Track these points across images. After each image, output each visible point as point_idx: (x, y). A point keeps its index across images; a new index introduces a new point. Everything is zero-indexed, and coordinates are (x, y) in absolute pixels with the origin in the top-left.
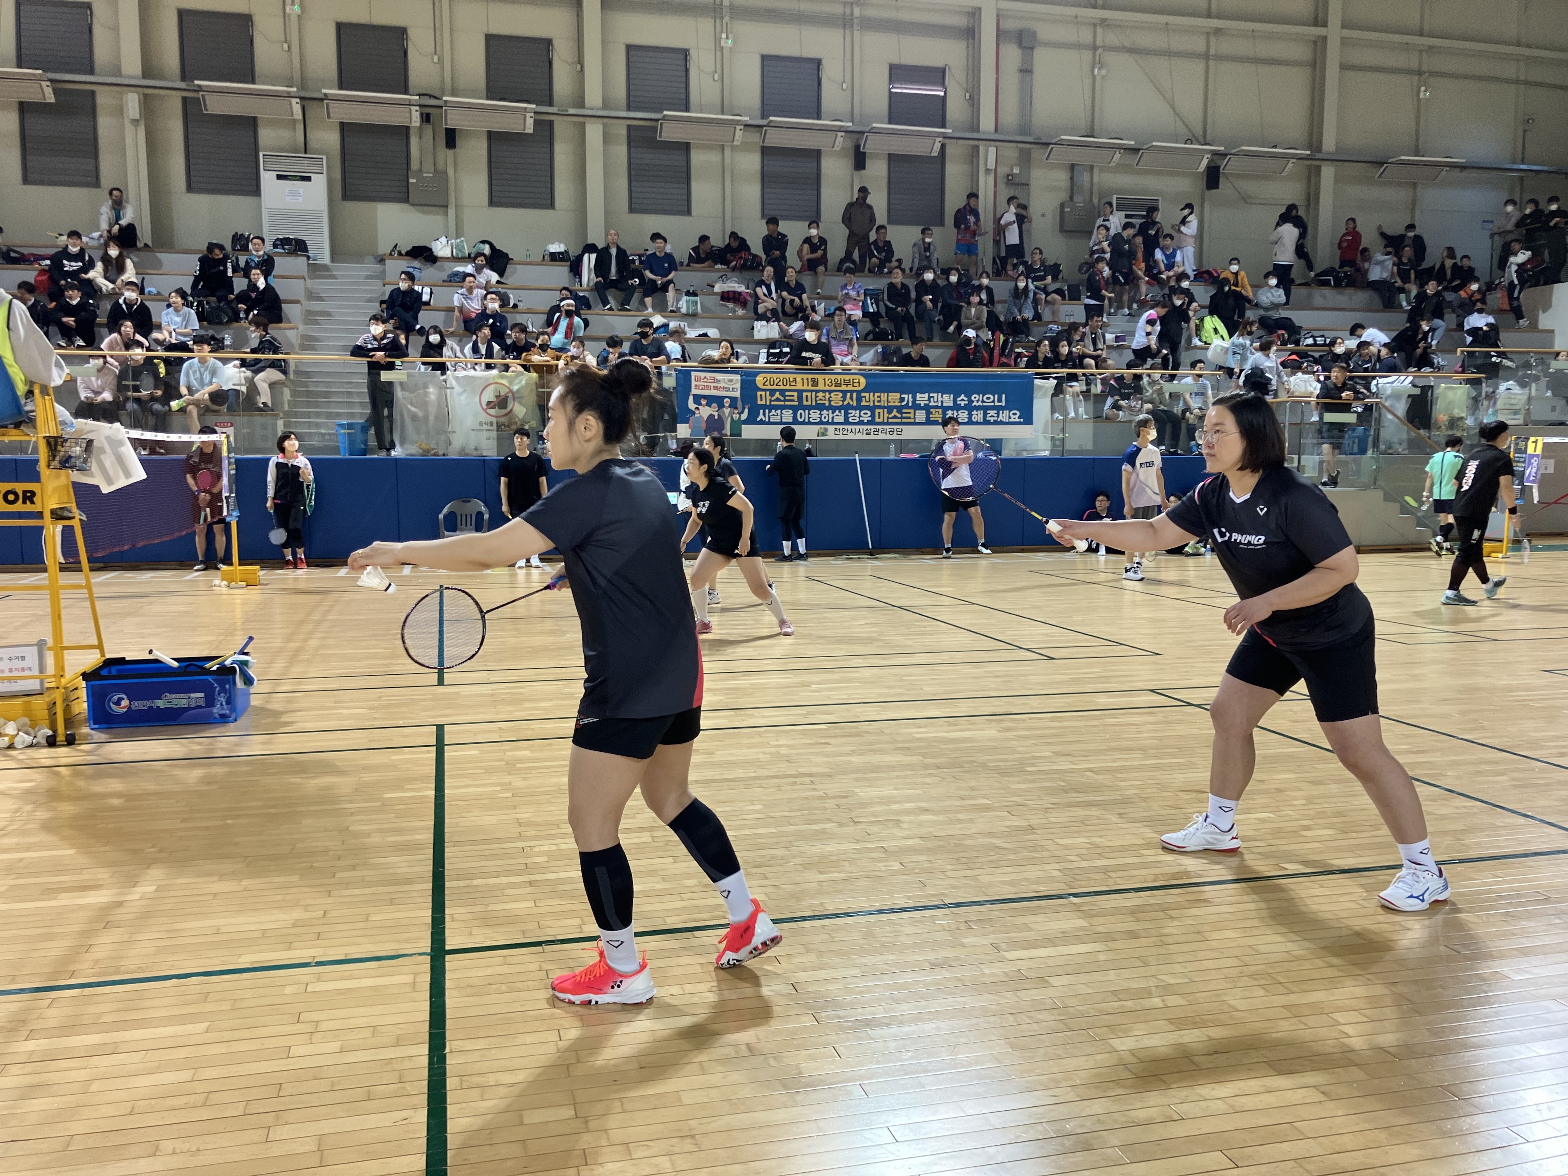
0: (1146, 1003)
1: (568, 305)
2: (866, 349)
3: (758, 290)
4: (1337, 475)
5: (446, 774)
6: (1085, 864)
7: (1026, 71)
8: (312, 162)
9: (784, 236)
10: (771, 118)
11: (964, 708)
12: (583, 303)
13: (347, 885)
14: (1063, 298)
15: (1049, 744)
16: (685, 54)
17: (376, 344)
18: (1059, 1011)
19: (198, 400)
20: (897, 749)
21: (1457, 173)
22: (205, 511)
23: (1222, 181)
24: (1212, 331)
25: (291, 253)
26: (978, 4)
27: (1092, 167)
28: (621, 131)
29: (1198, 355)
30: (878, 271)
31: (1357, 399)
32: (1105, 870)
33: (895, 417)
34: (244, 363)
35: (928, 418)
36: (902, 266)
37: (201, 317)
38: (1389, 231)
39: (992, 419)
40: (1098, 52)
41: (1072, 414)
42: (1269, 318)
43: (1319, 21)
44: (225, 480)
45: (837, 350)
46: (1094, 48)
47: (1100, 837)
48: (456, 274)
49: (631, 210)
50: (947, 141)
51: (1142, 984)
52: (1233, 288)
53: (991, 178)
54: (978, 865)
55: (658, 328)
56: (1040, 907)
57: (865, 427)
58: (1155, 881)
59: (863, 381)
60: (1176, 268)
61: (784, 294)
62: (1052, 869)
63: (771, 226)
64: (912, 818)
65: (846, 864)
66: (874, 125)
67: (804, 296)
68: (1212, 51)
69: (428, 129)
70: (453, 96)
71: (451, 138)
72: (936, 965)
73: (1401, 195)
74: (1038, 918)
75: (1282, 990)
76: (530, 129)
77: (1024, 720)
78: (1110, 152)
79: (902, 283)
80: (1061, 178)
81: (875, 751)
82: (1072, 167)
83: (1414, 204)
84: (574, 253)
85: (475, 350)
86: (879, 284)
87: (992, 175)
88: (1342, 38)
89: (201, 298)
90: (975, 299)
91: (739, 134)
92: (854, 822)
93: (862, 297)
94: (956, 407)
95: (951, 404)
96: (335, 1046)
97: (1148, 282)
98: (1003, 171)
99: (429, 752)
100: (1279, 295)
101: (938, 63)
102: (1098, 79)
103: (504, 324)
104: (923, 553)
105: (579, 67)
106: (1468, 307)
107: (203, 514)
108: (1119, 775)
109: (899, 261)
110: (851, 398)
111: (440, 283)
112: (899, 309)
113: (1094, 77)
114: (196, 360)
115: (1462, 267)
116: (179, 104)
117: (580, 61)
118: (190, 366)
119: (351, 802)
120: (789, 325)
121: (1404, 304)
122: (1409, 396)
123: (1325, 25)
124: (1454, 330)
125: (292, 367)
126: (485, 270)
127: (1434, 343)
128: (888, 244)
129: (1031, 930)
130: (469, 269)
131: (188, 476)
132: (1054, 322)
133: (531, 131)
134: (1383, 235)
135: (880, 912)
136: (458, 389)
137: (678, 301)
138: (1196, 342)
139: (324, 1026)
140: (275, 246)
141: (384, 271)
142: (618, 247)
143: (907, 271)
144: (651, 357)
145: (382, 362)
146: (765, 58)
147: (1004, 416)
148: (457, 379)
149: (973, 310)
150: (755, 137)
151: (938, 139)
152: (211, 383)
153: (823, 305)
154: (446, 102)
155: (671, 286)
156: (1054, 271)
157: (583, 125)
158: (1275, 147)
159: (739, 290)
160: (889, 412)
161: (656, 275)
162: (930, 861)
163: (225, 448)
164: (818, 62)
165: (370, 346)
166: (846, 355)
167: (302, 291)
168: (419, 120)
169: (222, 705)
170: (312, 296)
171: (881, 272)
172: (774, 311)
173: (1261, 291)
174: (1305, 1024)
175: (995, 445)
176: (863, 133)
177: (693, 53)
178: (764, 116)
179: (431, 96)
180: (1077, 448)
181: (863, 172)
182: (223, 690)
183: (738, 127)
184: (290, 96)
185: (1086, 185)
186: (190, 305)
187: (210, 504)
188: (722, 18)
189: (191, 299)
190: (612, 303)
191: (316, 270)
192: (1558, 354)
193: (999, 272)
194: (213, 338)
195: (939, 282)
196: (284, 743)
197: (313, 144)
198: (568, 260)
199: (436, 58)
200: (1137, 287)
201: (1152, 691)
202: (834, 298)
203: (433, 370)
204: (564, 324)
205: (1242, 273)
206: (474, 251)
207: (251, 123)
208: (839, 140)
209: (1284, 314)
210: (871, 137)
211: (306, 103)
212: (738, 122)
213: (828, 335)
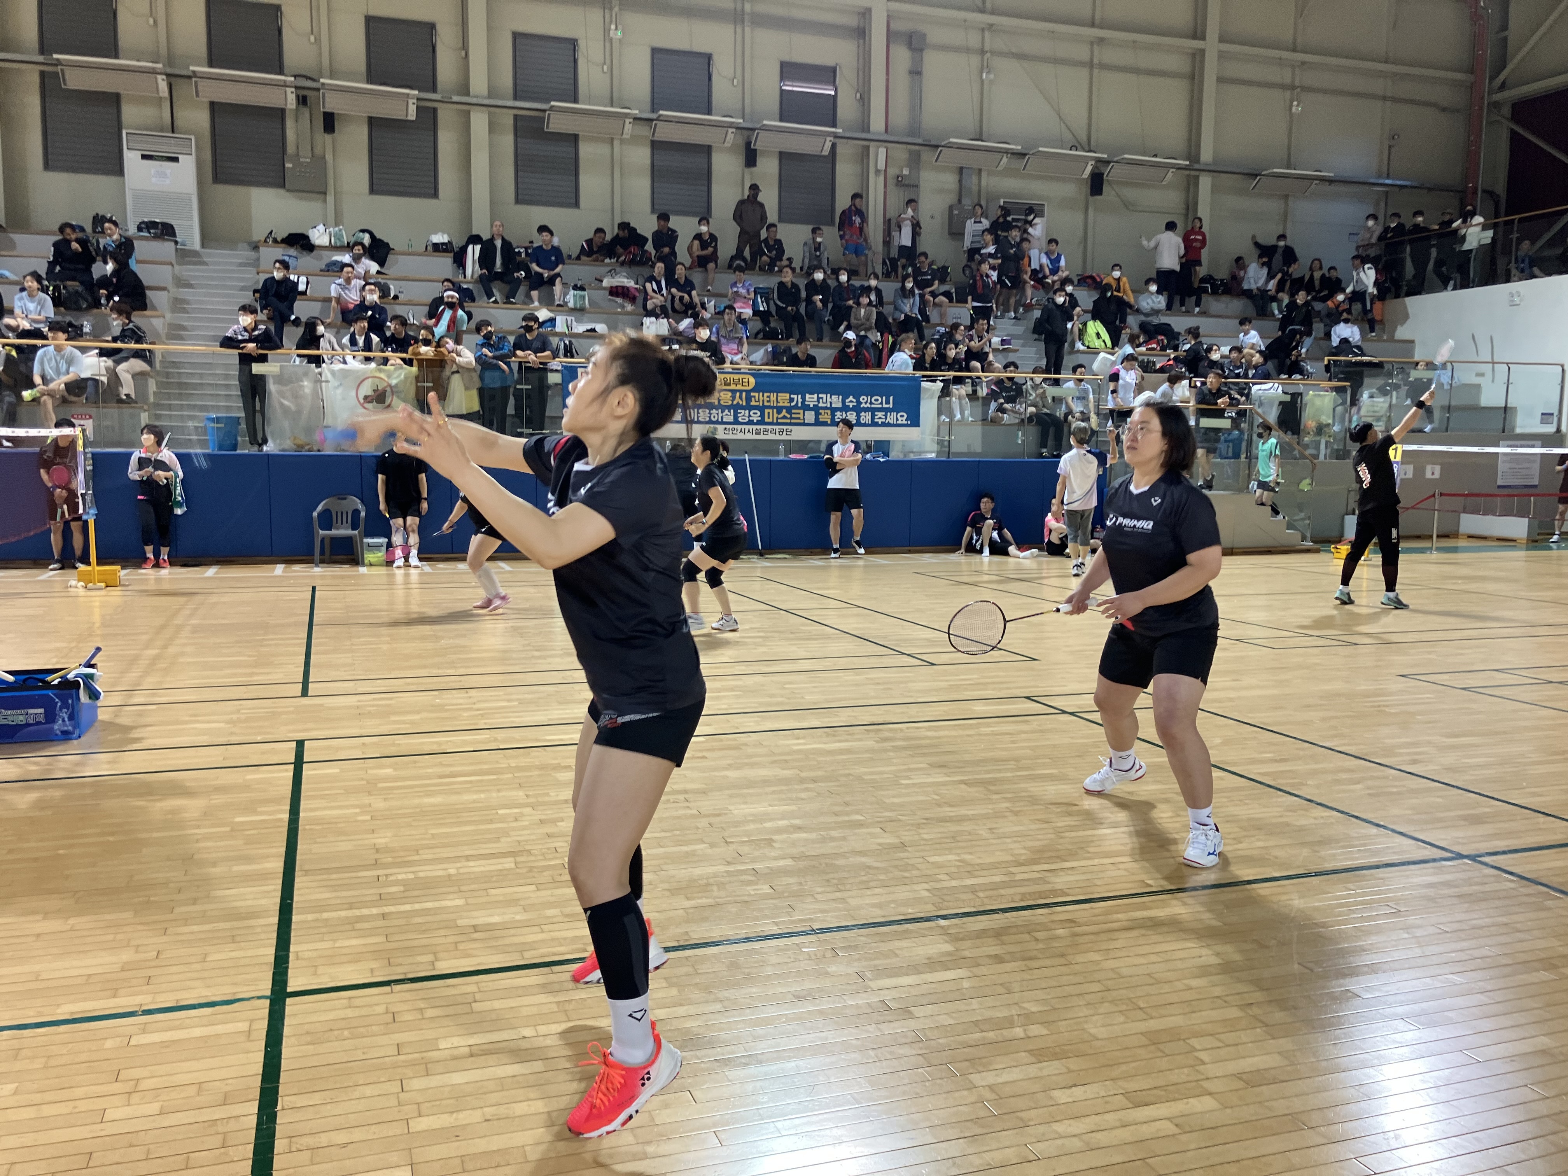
0: (1007, 1033)
1: (452, 297)
2: (756, 347)
3: (648, 285)
4: (1212, 479)
5: (302, 794)
6: (954, 883)
7: (916, 72)
8: (179, 142)
9: (674, 231)
10: (661, 112)
11: (843, 717)
12: (467, 295)
13: (186, 921)
14: (951, 301)
15: (925, 755)
16: (573, 44)
17: (246, 336)
18: (921, 1045)
19: (54, 391)
20: (774, 762)
21: (1325, 187)
22: (62, 508)
23: (1106, 188)
24: (1094, 336)
25: (156, 237)
26: (867, 4)
27: (980, 170)
28: (507, 120)
29: (1081, 359)
30: (769, 269)
31: (1231, 405)
32: (973, 889)
33: (784, 417)
34: (103, 353)
35: (817, 419)
36: (793, 265)
37: (57, 302)
38: (1261, 241)
39: (880, 421)
40: (986, 57)
41: (958, 416)
42: (1149, 323)
43: (1198, 33)
44: (81, 476)
45: (728, 350)
46: (983, 52)
47: (971, 853)
48: (335, 263)
49: (518, 201)
50: (837, 141)
51: (1005, 1013)
52: (1115, 293)
53: (881, 178)
54: (848, 887)
55: (544, 322)
56: (907, 930)
57: (755, 427)
58: (1022, 900)
59: (752, 380)
60: (1060, 273)
61: (674, 290)
62: (922, 890)
63: (662, 223)
64: (784, 836)
65: (715, 888)
66: (765, 122)
67: (694, 293)
68: (1096, 61)
69: (306, 112)
70: (331, 78)
71: (329, 122)
72: (799, 998)
73: (1273, 206)
74: (905, 944)
75: (1140, 1015)
76: (412, 116)
77: (901, 730)
78: (999, 155)
79: (793, 283)
80: (949, 180)
81: (752, 765)
82: (961, 170)
83: (1286, 215)
84: (457, 244)
85: (353, 342)
86: (770, 282)
87: (882, 178)
88: (1220, 51)
89: (58, 283)
90: (864, 300)
91: (628, 127)
92: (727, 842)
93: (752, 295)
94: (845, 408)
95: (840, 405)
96: (155, 1107)
97: (1033, 286)
98: (892, 172)
99: (286, 770)
100: (1160, 301)
101: (829, 62)
102: (986, 83)
103: (383, 316)
104: (812, 554)
105: (463, 53)
106: (1335, 317)
107: (59, 511)
108: (992, 788)
109: (790, 260)
110: (741, 397)
111: (318, 272)
112: (790, 308)
113: (982, 81)
114: (51, 348)
115: (1330, 278)
116: (35, 79)
117: (465, 47)
118: (45, 353)
119: (198, 827)
120: (678, 322)
121: (1276, 312)
122: (1281, 403)
123: (1203, 38)
124: (1321, 339)
125: (158, 358)
126: (363, 259)
127: (1304, 350)
128: (779, 242)
129: (897, 956)
130: (346, 258)
131: (42, 471)
132: (942, 325)
133: (414, 118)
134: (1257, 244)
135: (747, 940)
136: (334, 383)
137: (565, 295)
138: (1079, 346)
139: (145, 1084)
140: (140, 229)
141: (258, 259)
142: (503, 239)
143: (798, 270)
144: (535, 353)
145: (254, 354)
146: (655, 51)
147: (891, 418)
148: (333, 373)
149: (863, 311)
150: (644, 131)
151: (828, 139)
152: (68, 373)
153: (713, 303)
154: (323, 84)
155: (558, 280)
156: (942, 274)
157: (468, 114)
158: (1155, 156)
159: (628, 285)
160: (779, 412)
161: (543, 268)
162: (800, 884)
163: (80, 442)
164: (709, 57)
165: (240, 338)
166: (736, 354)
167: (170, 279)
168: (294, 102)
169: (63, 720)
170: (181, 283)
171: (771, 270)
172: (663, 308)
173: (1141, 298)
174: (1162, 1051)
175: (882, 447)
176: (753, 130)
177: (582, 44)
178: (653, 110)
179: (307, 78)
180: (965, 450)
181: (754, 169)
182: (65, 705)
183: (627, 121)
184: (155, 72)
185: (975, 188)
186: (44, 290)
187: (67, 501)
188: (611, 9)
189: (46, 283)
190: (497, 295)
191: (185, 255)
192: (1417, 364)
193: (889, 274)
194: (70, 324)
195: (829, 282)
196: (131, 762)
197: (179, 123)
198: (452, 250)
199: (312, 39)
200: (1023, 290)
201: (1028, 698)
202: (725, 296)
203: (309, 362)
204: (447, 315)
205: (1124, 279)
206: (352, 240)
207: (114, 100)
208: (730, 136)
209: (1164, 320)
210: (762, 134)
211: (173, 80)
212: (627, 115)
213: (718, 333)
